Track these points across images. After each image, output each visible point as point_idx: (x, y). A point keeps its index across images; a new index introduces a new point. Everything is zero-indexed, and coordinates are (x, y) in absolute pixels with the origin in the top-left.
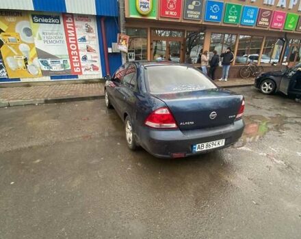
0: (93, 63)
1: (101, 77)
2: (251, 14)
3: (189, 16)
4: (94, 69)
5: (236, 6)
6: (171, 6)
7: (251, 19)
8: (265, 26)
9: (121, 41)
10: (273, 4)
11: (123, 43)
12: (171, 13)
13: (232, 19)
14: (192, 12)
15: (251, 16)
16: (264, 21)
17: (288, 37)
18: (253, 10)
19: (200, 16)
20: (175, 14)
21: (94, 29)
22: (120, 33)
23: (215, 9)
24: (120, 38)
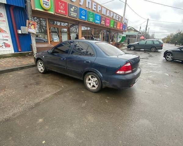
0: (5, 41)
1: (13, 52)
2: (98, 18)
3: (72, 15)
4: (6, 46)
5: (92, 13)
6: (62, 7)
7: (98, 20)
8: (103, 25)
9: (30, 25)
10: (105, 14)
11: (32, 27)
12: (62, 11)
13: (91, 19)
14: (73, 13)
15: (98, 19)
16: (103, 22)
17: (111, 31)
18: (99, 16)
19: (77, 15)
20: (64, 12)
21: (3, 14)
22: (28, 19)
23: (84, 13)
24: (29, 24)
